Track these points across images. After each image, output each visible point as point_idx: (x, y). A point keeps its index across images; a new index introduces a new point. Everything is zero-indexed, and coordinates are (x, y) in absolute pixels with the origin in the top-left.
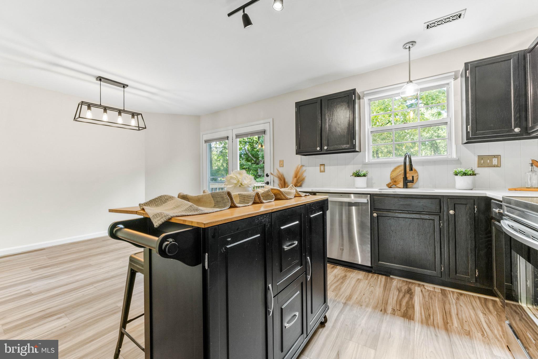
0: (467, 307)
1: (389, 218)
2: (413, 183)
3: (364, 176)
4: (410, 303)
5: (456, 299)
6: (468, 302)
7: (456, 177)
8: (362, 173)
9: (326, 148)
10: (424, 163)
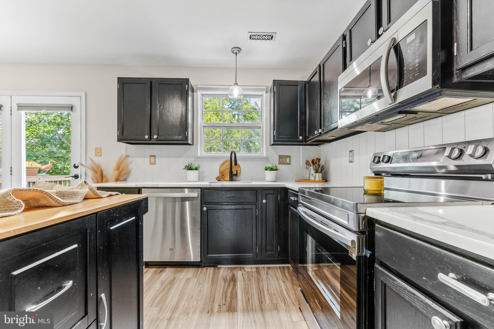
0: (273, 279)
1: (217, 210)
2: (237, 176)
3: (196, 169)
4: (234, 292)
5: (266, 275)
6: (273, 274)
7: (266, 171)
8: (194, 166)
9: (155, 137)
10: (245, 159)
